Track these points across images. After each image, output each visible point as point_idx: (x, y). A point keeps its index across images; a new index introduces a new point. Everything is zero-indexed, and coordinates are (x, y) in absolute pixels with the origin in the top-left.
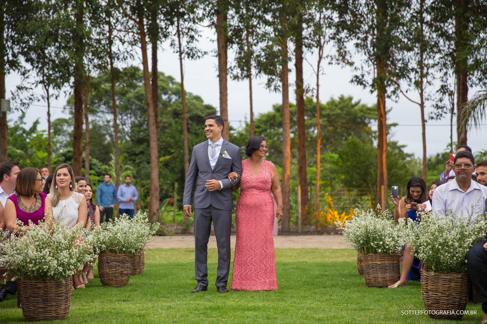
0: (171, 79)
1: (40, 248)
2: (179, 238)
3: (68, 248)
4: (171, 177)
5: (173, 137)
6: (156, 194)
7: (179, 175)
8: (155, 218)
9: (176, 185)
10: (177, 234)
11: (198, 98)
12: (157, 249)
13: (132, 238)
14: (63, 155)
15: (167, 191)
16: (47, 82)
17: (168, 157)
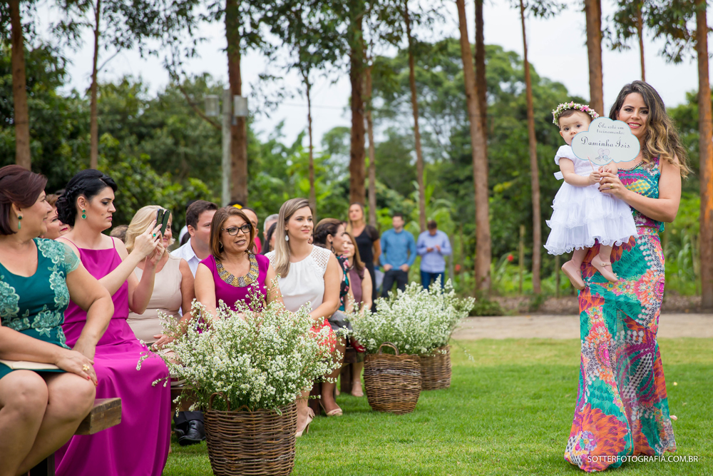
0: (513, 55)
1: (236, 350)
2: (524, 319)
3: (286, 352)
4: (514, 217)
5: (515, 151)
6: (485, 246)
7: (526, 214)
8: (485, 287)
9: (523, 231)
10: (522, 312)
11: (559, 86)
12: (484, 341)
13: (421, 328)
14: (342, 185)
15: (509, 241)
16: (306, 63)
17: (507, 185)
